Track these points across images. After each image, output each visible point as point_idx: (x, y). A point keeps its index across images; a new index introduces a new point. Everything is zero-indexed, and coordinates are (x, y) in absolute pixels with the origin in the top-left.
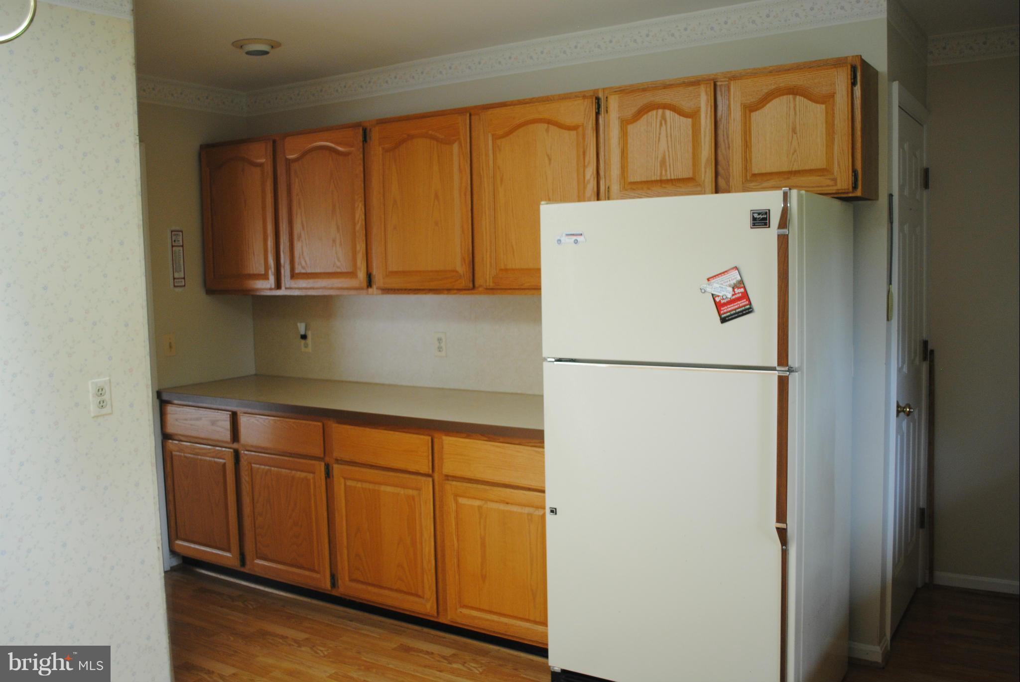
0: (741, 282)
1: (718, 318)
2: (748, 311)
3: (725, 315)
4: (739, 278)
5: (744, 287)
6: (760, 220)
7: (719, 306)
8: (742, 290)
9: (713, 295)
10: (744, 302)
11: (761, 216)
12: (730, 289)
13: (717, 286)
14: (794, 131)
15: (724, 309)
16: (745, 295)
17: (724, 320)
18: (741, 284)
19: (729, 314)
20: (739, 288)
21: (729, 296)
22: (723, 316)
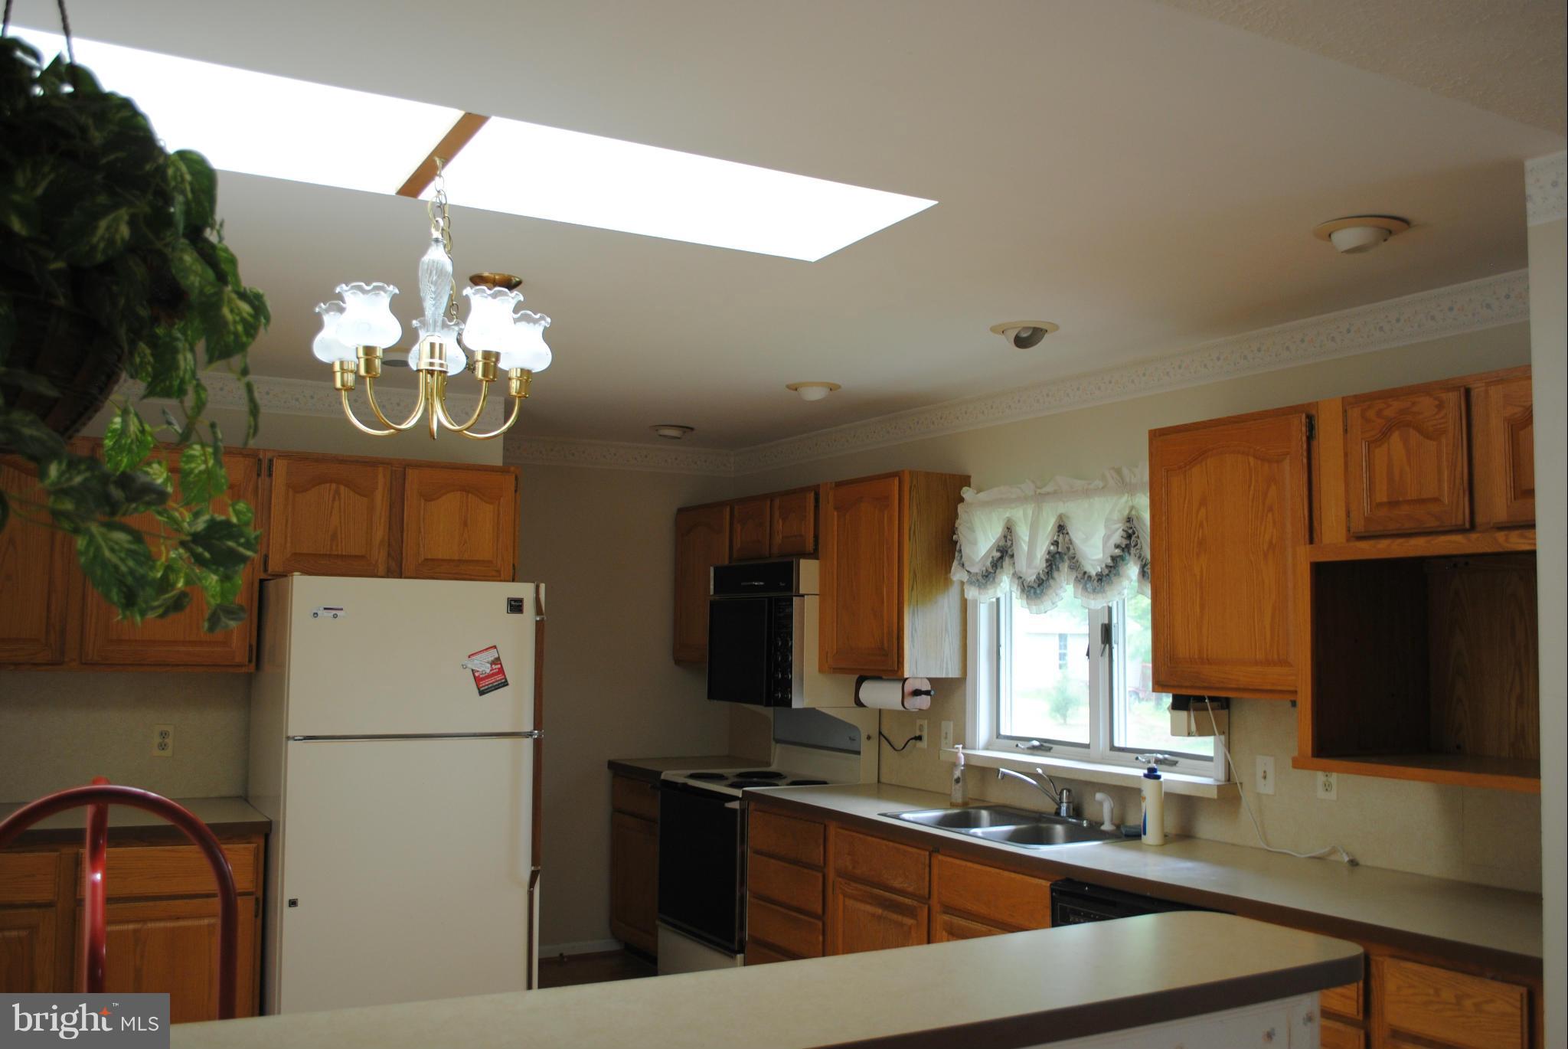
0: (498, 659)
1: (477, 691)
2: (505, 684)
3: (483, 688)
4: (497, 656)
5: (501, 664)
6: (516, 606)
7: (477, 680)
8: (499, 666)
9: (472, 670)
10: (500, 677)
11: (517, 604)
12: (489, 665)
13: (478, 662)
14: (465, 524)
15: (482, 683)
16: (501, 671)
17: (482, 693)
18: (497, 661)
19: (486, 687)
20: (496, 664)
21: (488, 671)
22: (482, 689)
